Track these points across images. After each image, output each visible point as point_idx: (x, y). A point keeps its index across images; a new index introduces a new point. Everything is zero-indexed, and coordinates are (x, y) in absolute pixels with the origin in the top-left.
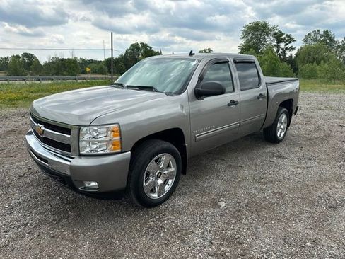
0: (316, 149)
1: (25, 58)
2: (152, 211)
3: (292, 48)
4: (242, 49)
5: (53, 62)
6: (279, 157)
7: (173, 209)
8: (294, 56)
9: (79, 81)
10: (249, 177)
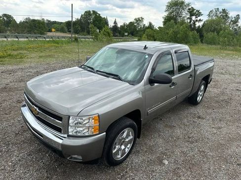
0: (223, 110)
1: (5, 18)
2: (117, 169)
3: (200, 20)
4: (165, 19)
5: (26, 22)
6: (199, 117)
7: (132, 167)
8: (201, 26)
9: (47, 39)
10: (181, 137)
